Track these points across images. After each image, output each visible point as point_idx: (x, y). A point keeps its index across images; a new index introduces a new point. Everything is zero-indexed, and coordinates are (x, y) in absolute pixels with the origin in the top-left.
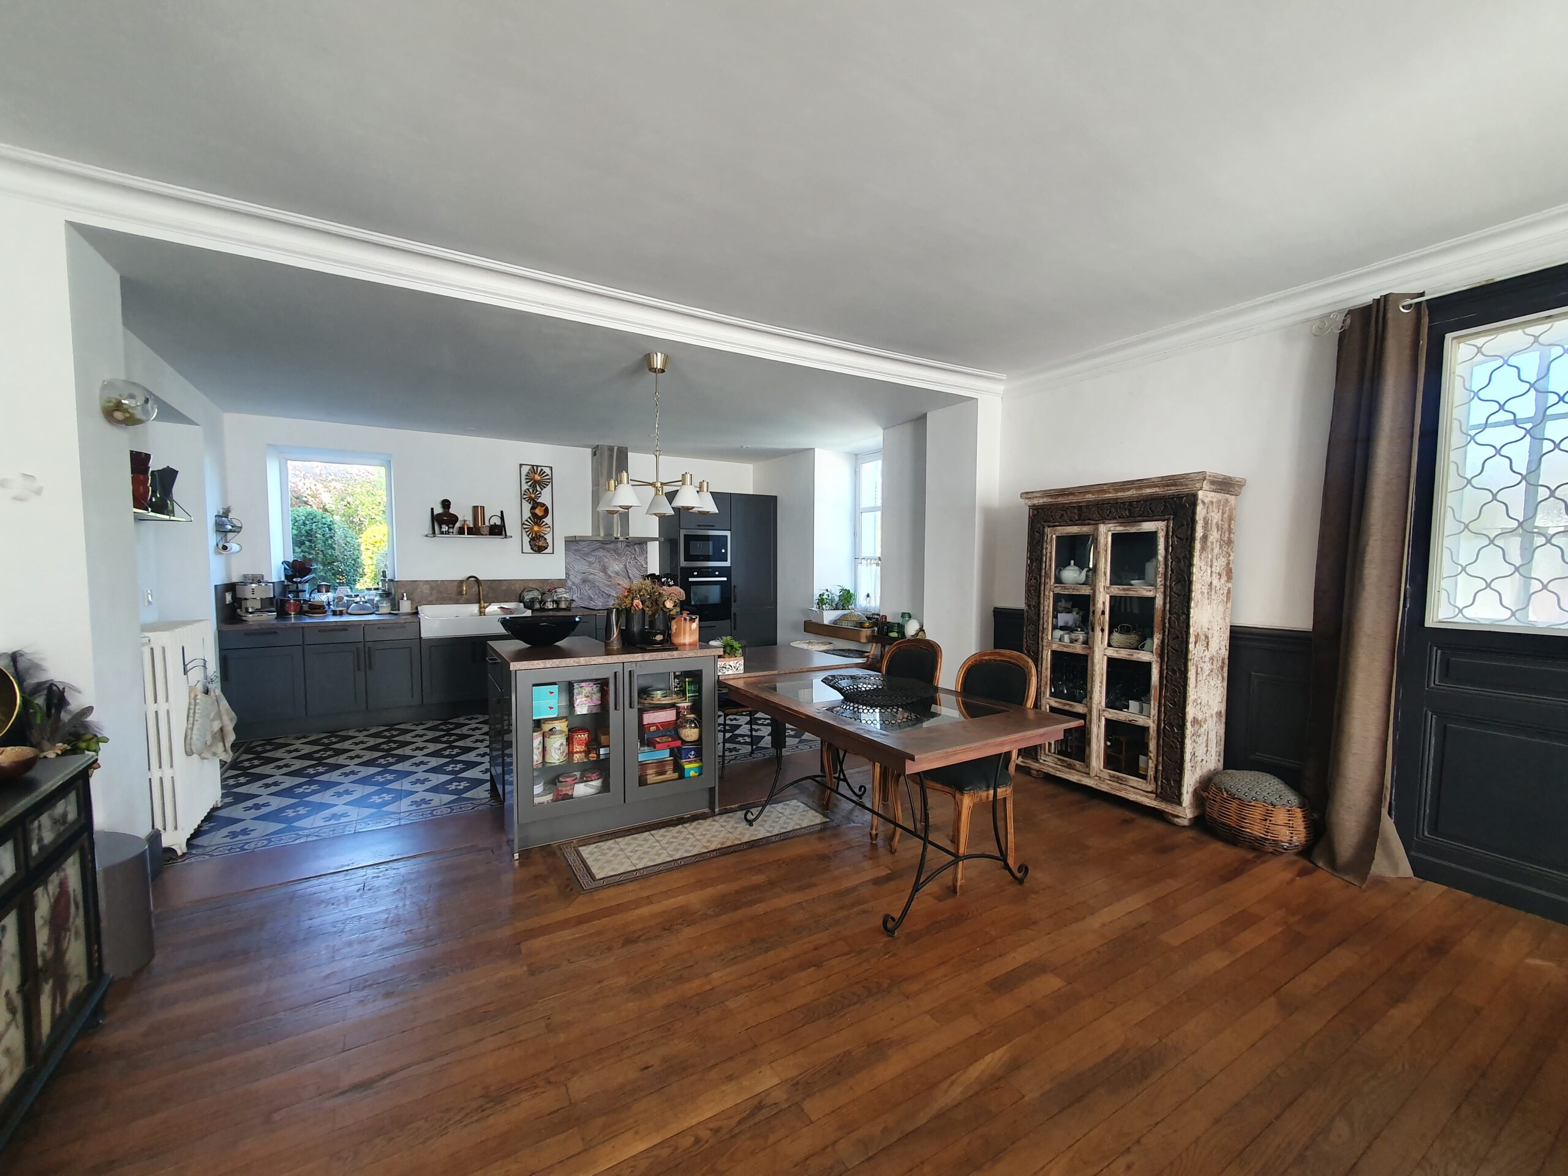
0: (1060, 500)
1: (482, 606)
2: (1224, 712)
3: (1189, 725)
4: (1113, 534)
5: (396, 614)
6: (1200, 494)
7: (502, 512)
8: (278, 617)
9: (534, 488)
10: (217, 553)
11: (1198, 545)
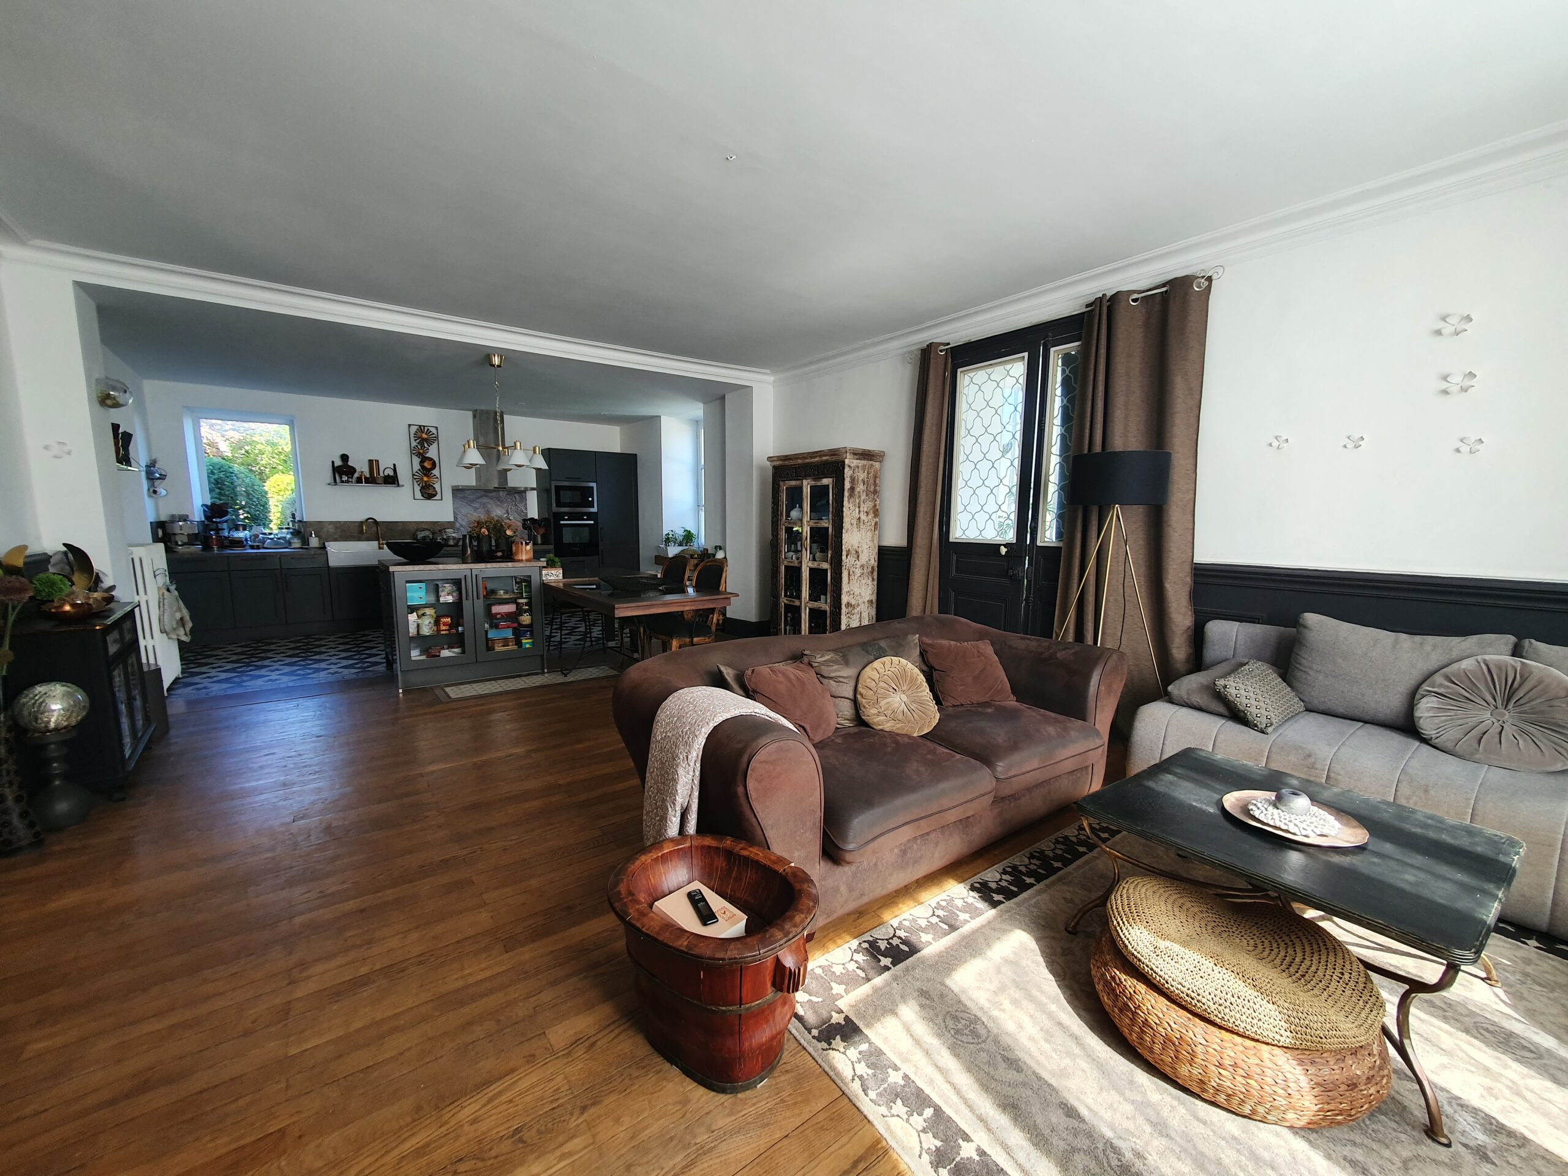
0: (787, 463)
1: (381, 542)
2: (874, 601)
3: (843, 607)
4: (811, 487)
5: (306, 548)
6: (847, 461)
7: (394, 465)
8: (203, 549)
9: (423, 446)
10: (150, 496)
11: (846, 494)
